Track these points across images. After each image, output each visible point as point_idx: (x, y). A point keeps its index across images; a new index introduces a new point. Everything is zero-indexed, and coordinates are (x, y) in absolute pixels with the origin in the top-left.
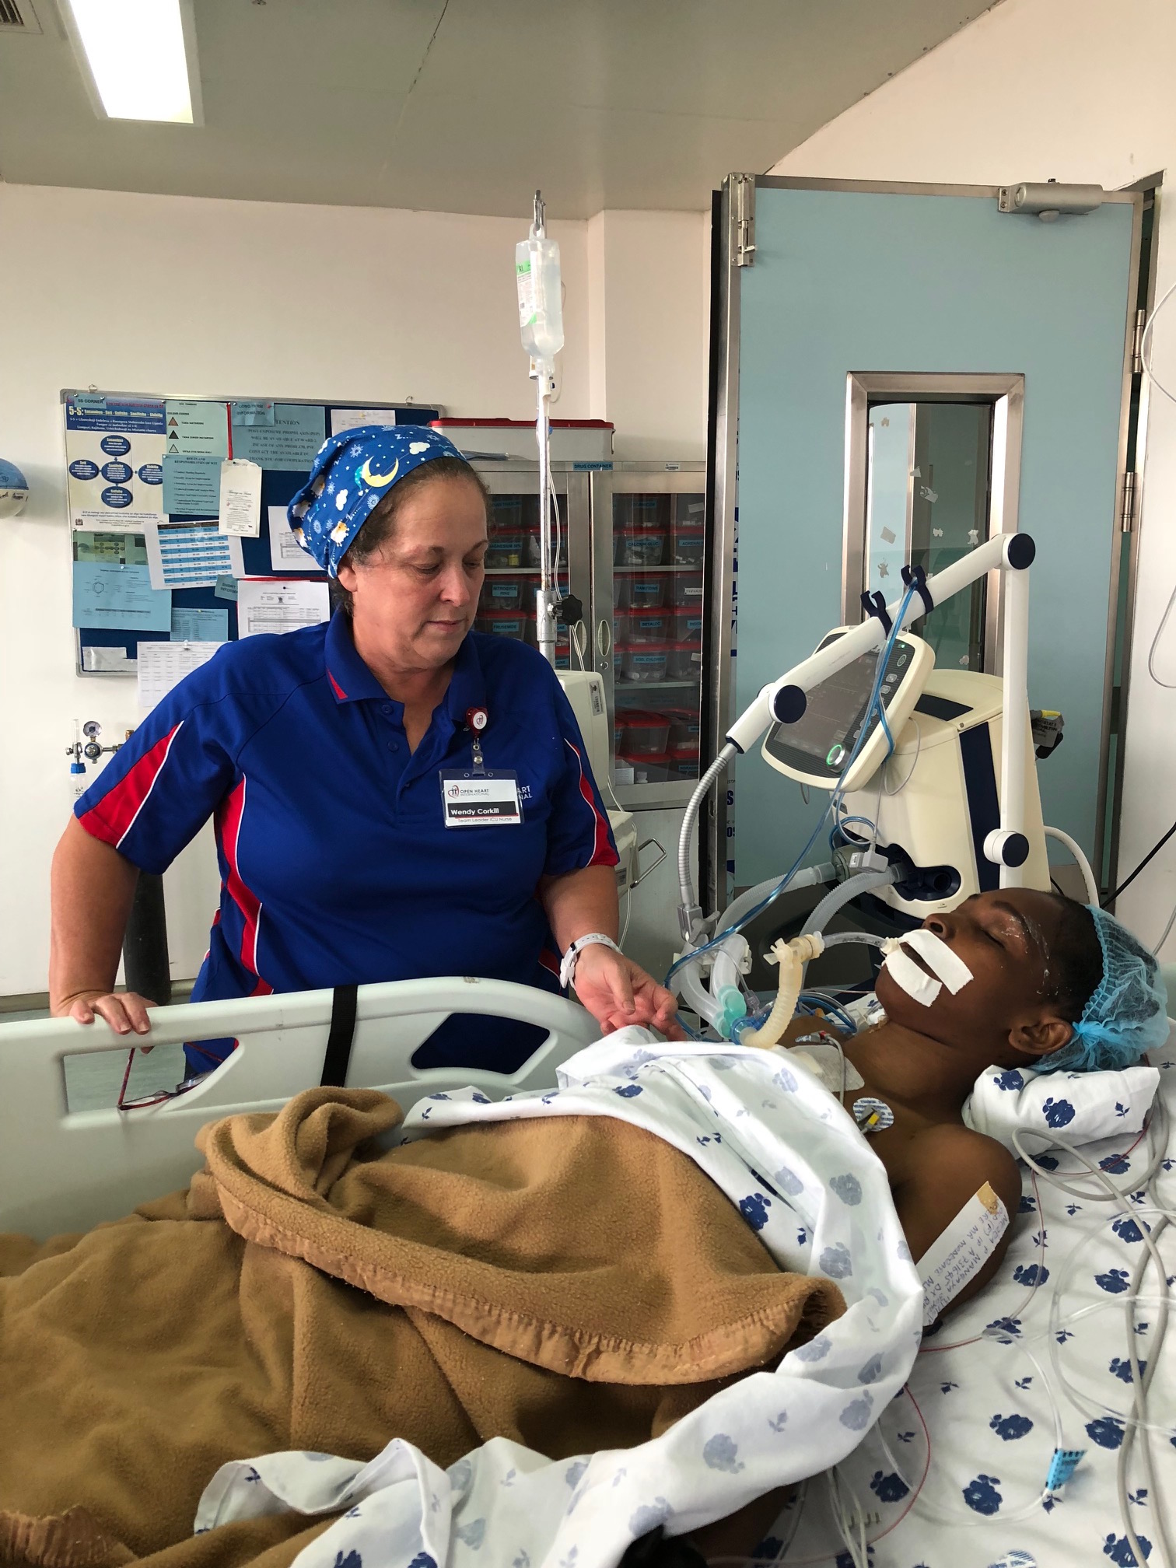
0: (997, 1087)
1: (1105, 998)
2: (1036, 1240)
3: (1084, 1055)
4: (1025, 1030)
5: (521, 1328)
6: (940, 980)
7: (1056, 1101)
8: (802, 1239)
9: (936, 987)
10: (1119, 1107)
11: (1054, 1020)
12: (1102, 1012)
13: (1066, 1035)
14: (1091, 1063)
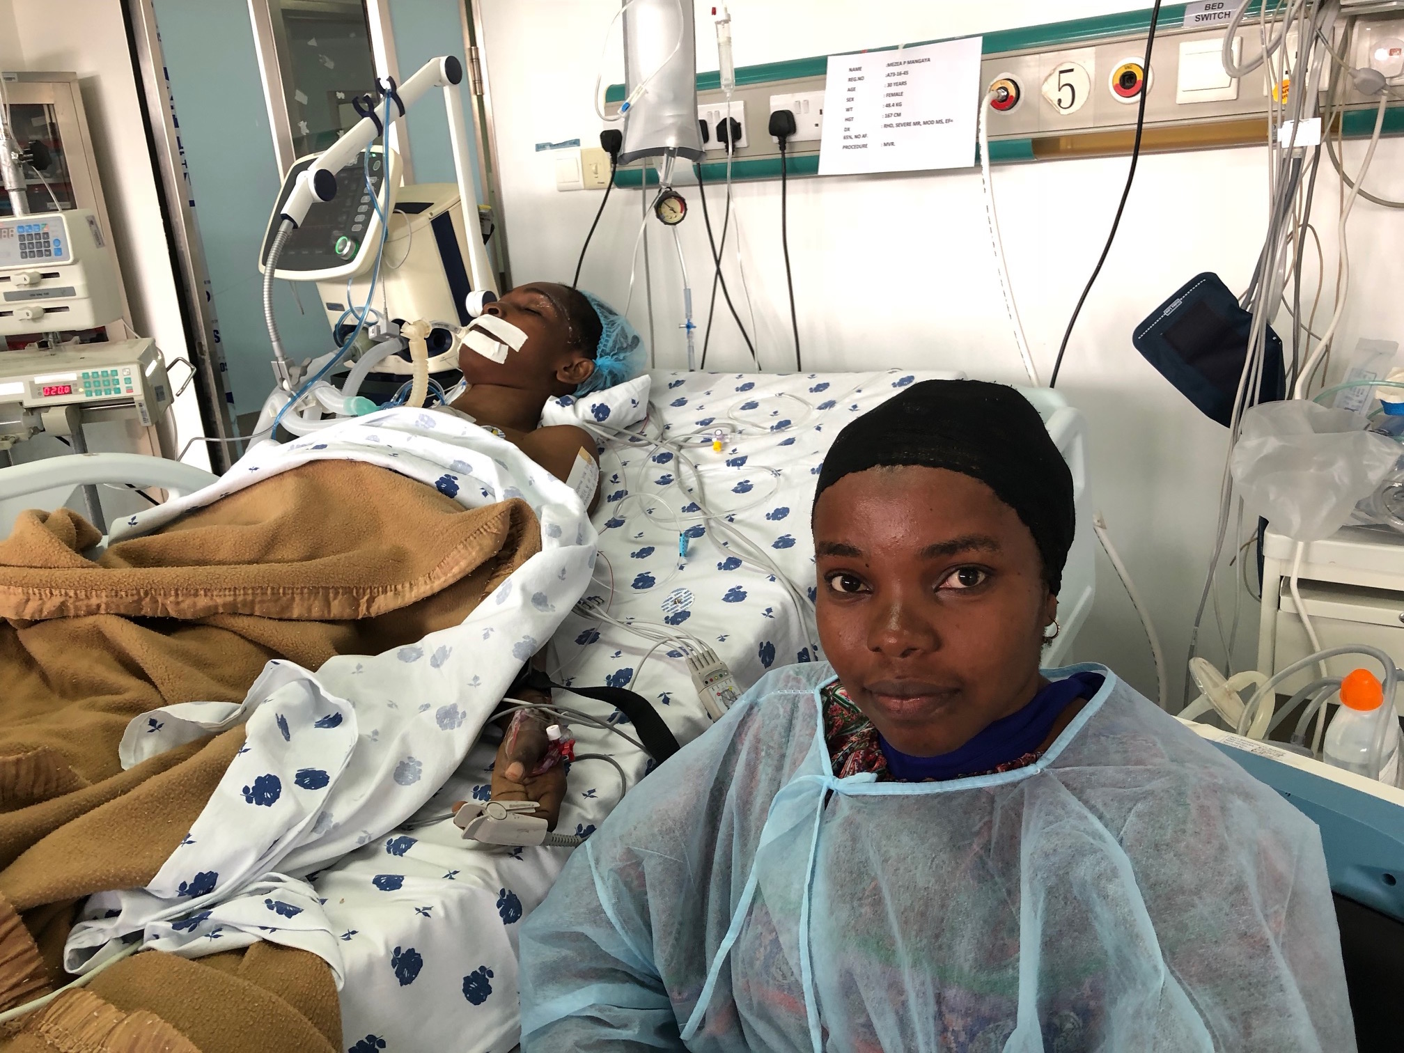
0: (559, 406)
1: (607, 341)
2: (612, 482)
3: (603, 379)
4: (565, 369)
5: (312, 598)
6: (506, 344)
7: (597, 405)
8: (485, 494)
9: (505, 348)
10: (633, 402)
11: (582, 360)
12: (608, 350)
13: (591, 368)
14: (608, 383)
